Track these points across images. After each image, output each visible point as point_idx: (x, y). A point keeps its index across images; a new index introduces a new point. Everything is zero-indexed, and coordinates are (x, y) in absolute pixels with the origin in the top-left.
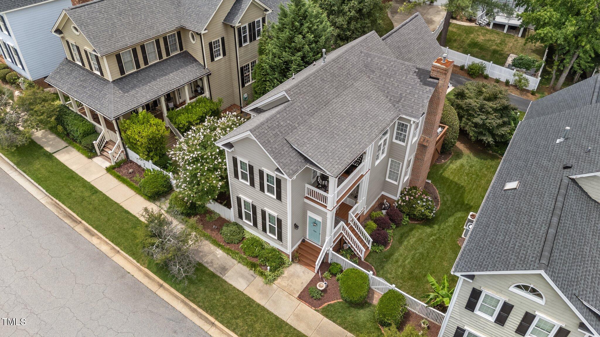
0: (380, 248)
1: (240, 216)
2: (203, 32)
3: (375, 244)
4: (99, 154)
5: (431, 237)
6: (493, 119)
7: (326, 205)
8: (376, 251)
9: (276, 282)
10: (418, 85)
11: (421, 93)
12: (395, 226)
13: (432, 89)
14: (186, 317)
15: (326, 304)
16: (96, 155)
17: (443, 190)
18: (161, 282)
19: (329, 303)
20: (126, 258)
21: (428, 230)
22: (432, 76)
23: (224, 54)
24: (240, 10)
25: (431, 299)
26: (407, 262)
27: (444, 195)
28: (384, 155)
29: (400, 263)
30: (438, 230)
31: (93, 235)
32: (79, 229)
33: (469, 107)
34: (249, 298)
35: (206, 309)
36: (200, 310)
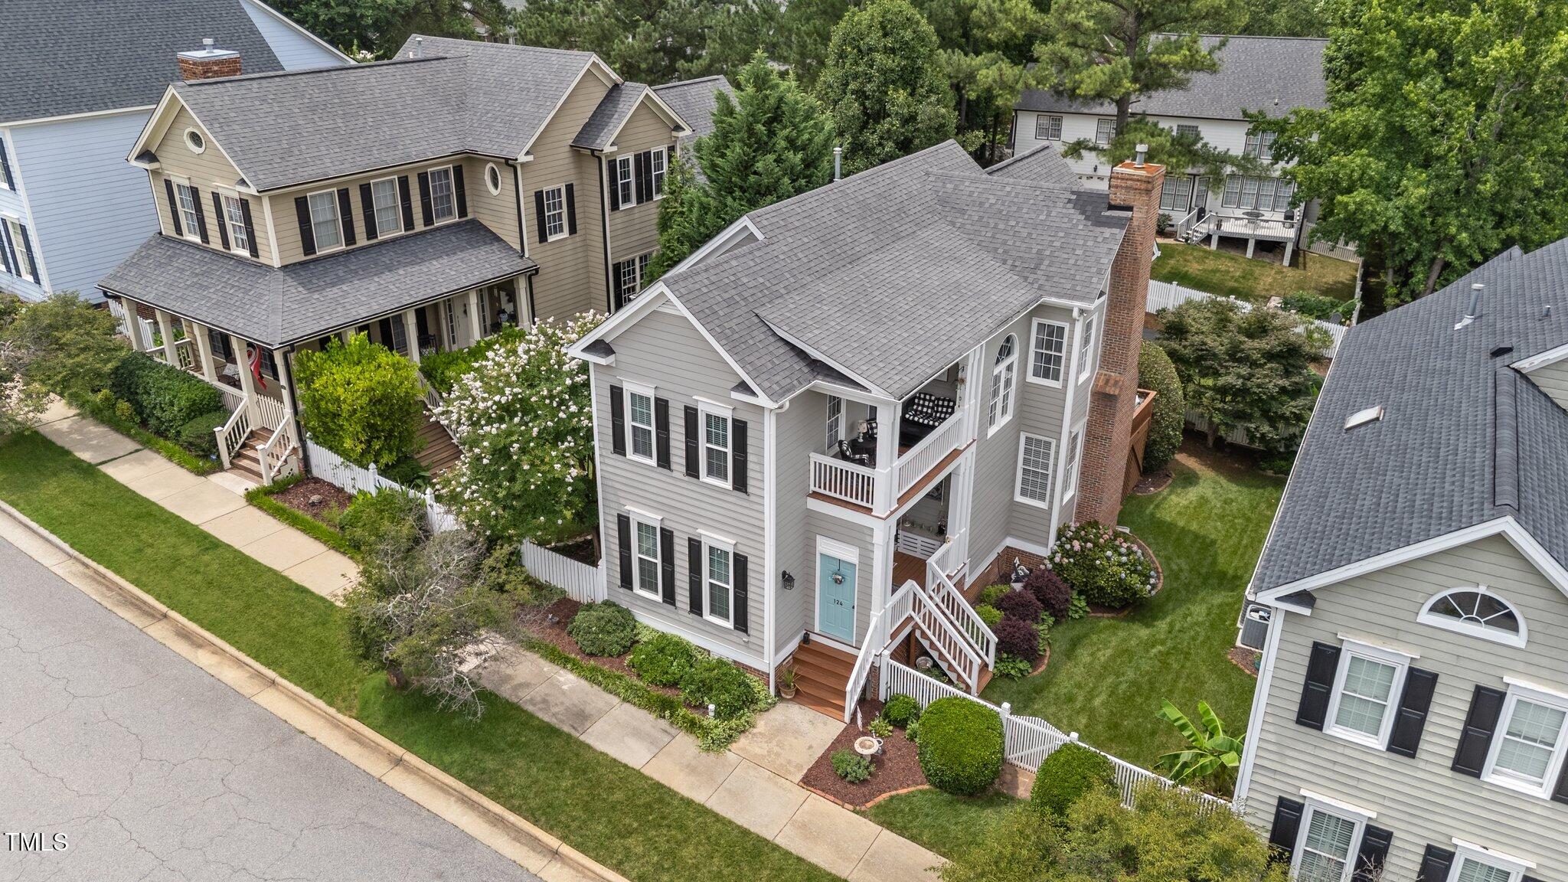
0: (1021, 666)
1: (626, 582)
2: (522, 158)
3: (1005, 656)
4: (227, 464)
5: (1153, 646)
6: (1266, 376)
7: (869, 505)
8: (1008, 675)
9: (734, 746)
10: (1081, 227)
11: (1090, 243)
12: (1053, 619)
13: (1120, 234)
14: (473, 839)
15: (885, 796)
16: (219, 467)
17: (1165, 549)
18: (399, 751)
19: (894, 793)
20: (294, 698)
21: (1144, 633)
22: (1113, 203)
23: (573, 230)
24: (616, 116)
25: (1185, 765)
26: (1097, 702)
27: (1168, 559)
28: (1008, 418)
29: (1078, 705)
30: (1170, 632)
31: (197, 643)
32: (158, 631)
33: (1202, 350)
34: (659, 786)
35: (533, 815)
36: (512, 817)
